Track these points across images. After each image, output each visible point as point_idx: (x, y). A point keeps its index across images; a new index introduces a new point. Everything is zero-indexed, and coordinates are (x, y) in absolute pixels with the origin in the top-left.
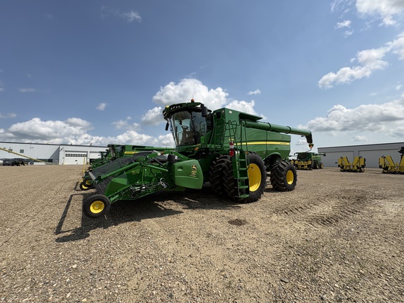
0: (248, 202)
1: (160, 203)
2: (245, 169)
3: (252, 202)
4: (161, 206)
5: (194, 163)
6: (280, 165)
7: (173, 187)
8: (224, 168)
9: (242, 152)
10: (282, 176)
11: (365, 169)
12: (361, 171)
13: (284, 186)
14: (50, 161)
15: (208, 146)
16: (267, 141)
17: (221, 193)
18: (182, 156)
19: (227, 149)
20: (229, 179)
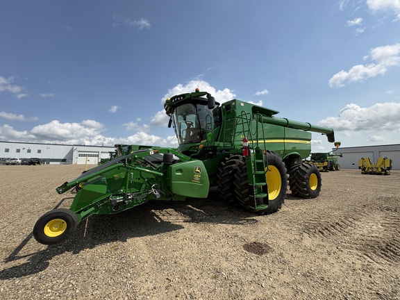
0: (266, 214)
1: (157, 213)
2: (262, 172)
3: (271, 213)
4: (157, 217)
5: (198, 165)
6: (301, 167)
7: (171, 196)
8: (235, 171)
9: (258, 151)
10: (304, 180)
11: (391, 171)
12: (386, 174)
13: (307, 192)
14: (64, 160)
15: (216, 144)
16: (284, 139)
17: (231, 201)
18: (183, 156)
19: (239, 148)
20: (242, 184)
